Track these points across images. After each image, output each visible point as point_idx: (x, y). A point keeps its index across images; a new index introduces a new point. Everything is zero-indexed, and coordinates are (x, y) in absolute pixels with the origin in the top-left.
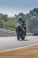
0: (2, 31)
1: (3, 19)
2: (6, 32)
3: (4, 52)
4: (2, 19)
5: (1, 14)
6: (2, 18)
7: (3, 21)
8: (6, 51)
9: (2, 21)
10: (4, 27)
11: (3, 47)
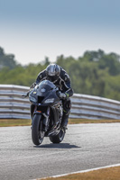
0: (103, 104)
1: (107, 69)
2: (113, 109)
3: (106, 169)
4: (102, 67)
5: (101, 52)
6: (104, 64)
7: (107, 74)
8: (113, 166)
9: (103, 75)
10: (108, 93)
11: (105, 155)
